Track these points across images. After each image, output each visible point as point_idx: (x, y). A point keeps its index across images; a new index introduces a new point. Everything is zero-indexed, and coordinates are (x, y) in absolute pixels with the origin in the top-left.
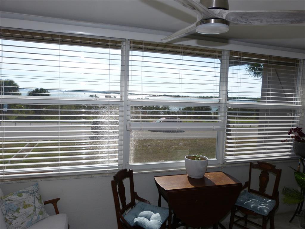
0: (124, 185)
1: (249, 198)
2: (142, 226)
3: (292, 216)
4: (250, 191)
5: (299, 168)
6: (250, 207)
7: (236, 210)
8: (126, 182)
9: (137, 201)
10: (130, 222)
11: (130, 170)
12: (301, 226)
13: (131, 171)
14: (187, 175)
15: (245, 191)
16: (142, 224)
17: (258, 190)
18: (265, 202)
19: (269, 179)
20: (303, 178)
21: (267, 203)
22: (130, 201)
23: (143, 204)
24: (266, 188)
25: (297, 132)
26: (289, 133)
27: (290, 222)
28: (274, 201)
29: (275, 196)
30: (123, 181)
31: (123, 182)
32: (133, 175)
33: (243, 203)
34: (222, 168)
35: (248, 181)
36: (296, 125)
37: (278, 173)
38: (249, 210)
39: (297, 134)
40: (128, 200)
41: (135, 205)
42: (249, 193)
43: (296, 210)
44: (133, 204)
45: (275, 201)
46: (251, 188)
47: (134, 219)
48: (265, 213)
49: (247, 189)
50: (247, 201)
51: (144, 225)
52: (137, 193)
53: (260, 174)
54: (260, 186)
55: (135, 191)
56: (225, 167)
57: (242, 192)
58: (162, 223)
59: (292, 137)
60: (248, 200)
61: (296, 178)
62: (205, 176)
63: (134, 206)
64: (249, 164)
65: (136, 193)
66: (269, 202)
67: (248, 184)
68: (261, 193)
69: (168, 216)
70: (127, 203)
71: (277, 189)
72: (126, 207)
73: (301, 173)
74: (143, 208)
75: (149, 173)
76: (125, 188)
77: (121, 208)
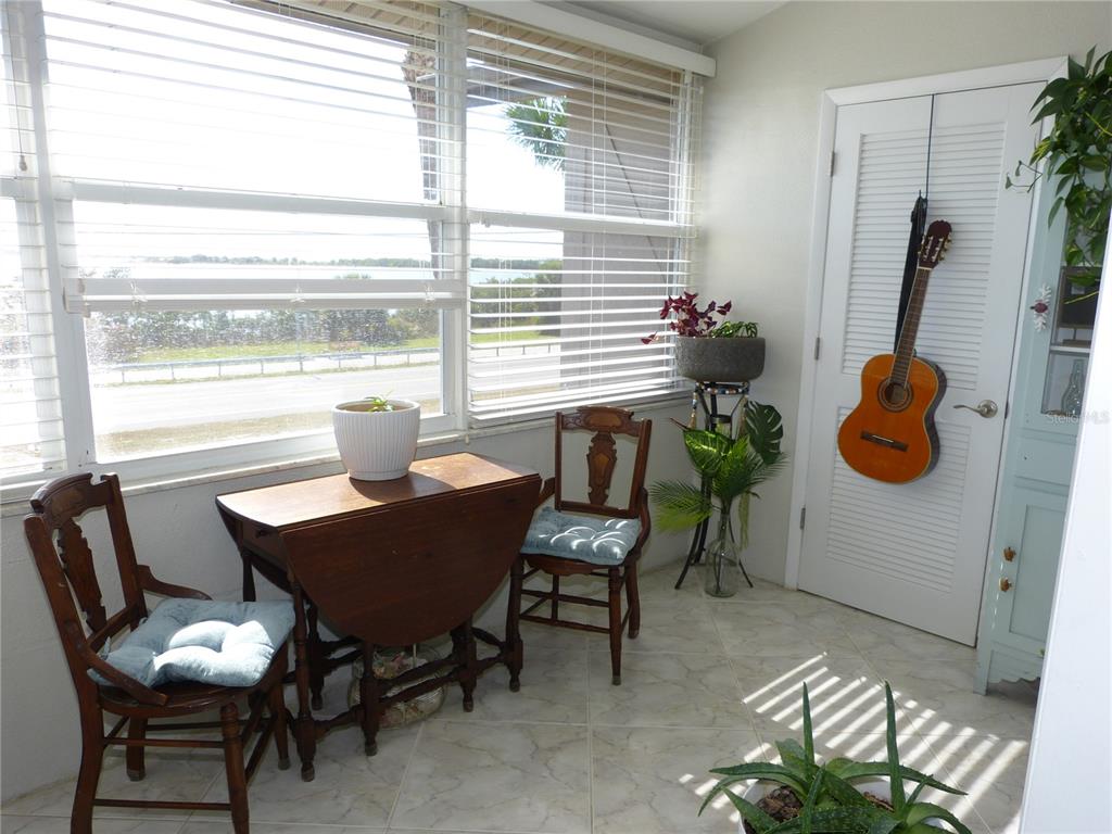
0: (85, 541)
1: (563, 526)
2: (189, 676)
3: (679, 572)
4: (562, 506)
5: (695, 418)
6: (570, 548)
7: (526, 571)
8: (94, 526)
9: (151, 599)
10: (135, 675)
11: (103, 477)
12: (707, 592)
13: (111, 483)
14: (348, 475)
15: (547, 509)
16: (189, 668)
17: (585, 500)
18: (611, 528)
19: (615, 459)
20: (706, 447)
21: (617, 530)
22: (122, 605)
23: (180, 606)
24: (608, 487)
25: (683, 310)
26: (665, 314)
27: (677, 587)
28: (636, 523)
29: (637, 507)
30: (77, 523)
31: (79, 527)
32: (124, 500)
33: (546, 543)
34: (467, 441)
35: (553, 475)
36: (678, 290)
37: (644, 433)
38: (566, 559)
39: (684, 316)
40: (113, 600)
41: (147, 616)
42: (560, 514)
43: (688, 553)
44: (135, 614)
45: (640, 523)
46: (564, 498)
47: (151, 662)
48: (613, 556)
49: (551, 502)
50: (559, 533)
51: (203, 671)
52: (148, 567)
53: (590, 448)
54: (590, 485)
55: (139, 562)
56: (479, 438)
57: (539, 511)
58: (272, 651)
59: (673, 326)
60: (562, 531)
61: (689, 448)
62: (411, 469)
63: (142, 620)
64: (553, 420)
65: (146, 569)
66: (622, 527)
67: (554, 485)
68: (597, 507)
69: (292, 624)
70: (109, 615)
71: (643, 485)
72: (107, 629)
73: (700, 431)
74: (182, 618)
75: (191, 484)
76: (90, 551)
77: (87, 634)
